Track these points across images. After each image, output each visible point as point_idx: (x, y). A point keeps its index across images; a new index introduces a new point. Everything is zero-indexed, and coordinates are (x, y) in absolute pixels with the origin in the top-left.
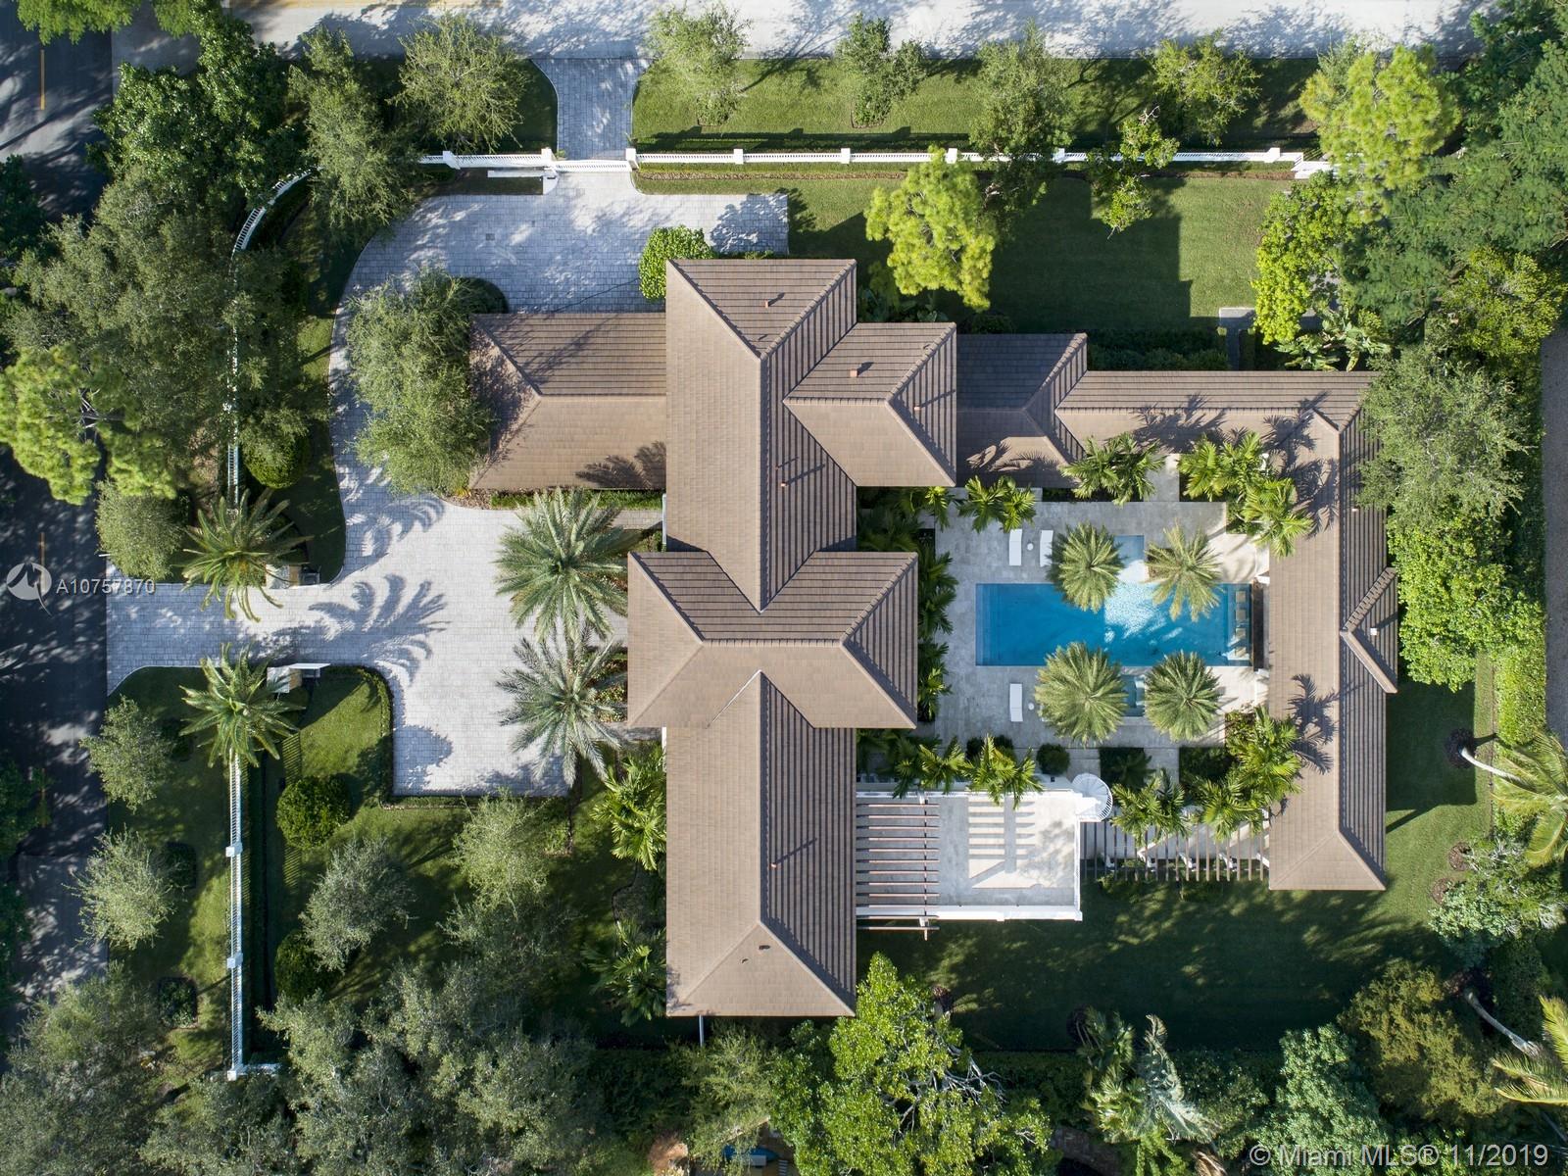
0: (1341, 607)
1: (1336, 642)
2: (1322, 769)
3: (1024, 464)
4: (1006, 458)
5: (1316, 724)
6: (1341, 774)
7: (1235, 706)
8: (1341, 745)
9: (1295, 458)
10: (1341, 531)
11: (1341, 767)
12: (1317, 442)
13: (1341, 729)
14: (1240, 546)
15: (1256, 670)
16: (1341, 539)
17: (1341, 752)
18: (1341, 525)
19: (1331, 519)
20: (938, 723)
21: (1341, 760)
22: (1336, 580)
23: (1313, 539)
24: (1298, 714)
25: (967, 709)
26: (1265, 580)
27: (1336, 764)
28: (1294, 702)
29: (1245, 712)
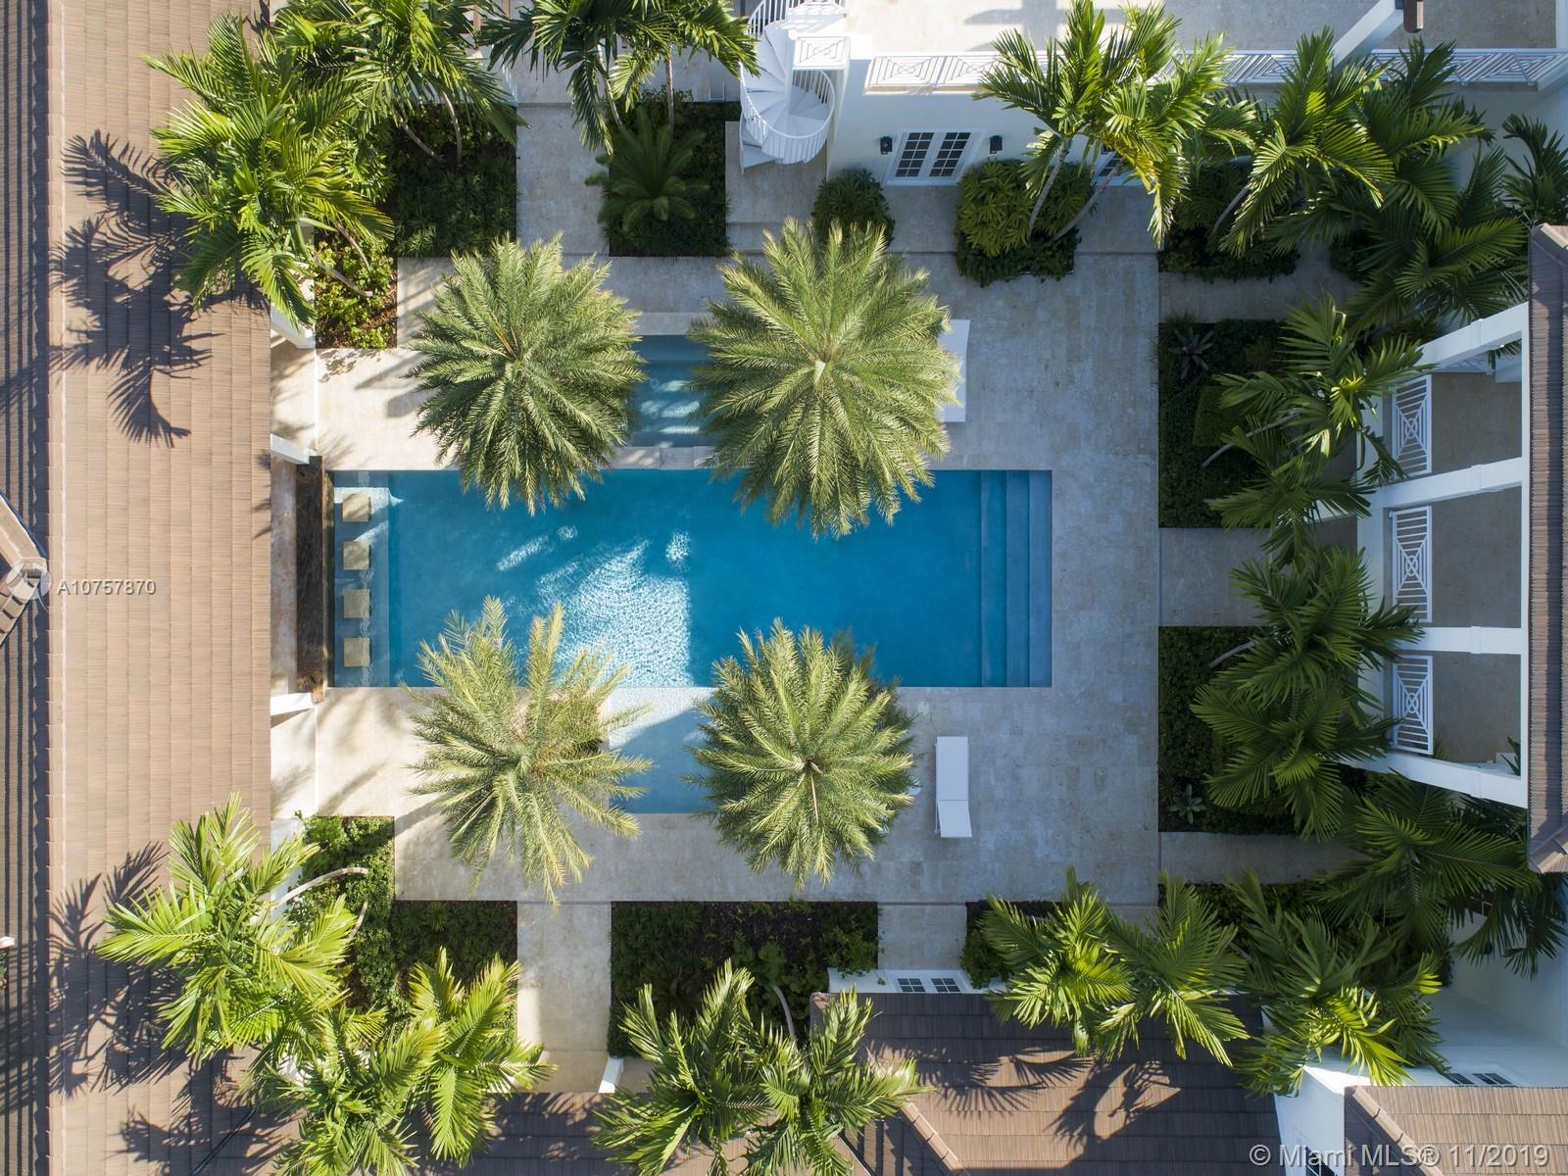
0: (42, 646)
1: (58, 539)
2: (104, 150)
3: (1003, 1073)
4: (1063, 1092)
5: (122, 287)
6: (41, 132)
7: (367, 365)
8: (41, 224)
9: (190, 1088)
10: (42, 880)
11: (41, 155)
12: (120, 1143)
13: (41, 270)
14: (355, 785)
15: (316, 461)
16: (42, 857)
17: (41, 201)
18: (43, 901)
19: (76, 914)
20: (1149, 319)
21: (41, 178)
22: (60, 731)
23: (136, 848)
24: (183, 317)
25: (1074, 356)
26: (284, 700)
27: (57, 163)
28: (189, 356)
29: (343, 352)
